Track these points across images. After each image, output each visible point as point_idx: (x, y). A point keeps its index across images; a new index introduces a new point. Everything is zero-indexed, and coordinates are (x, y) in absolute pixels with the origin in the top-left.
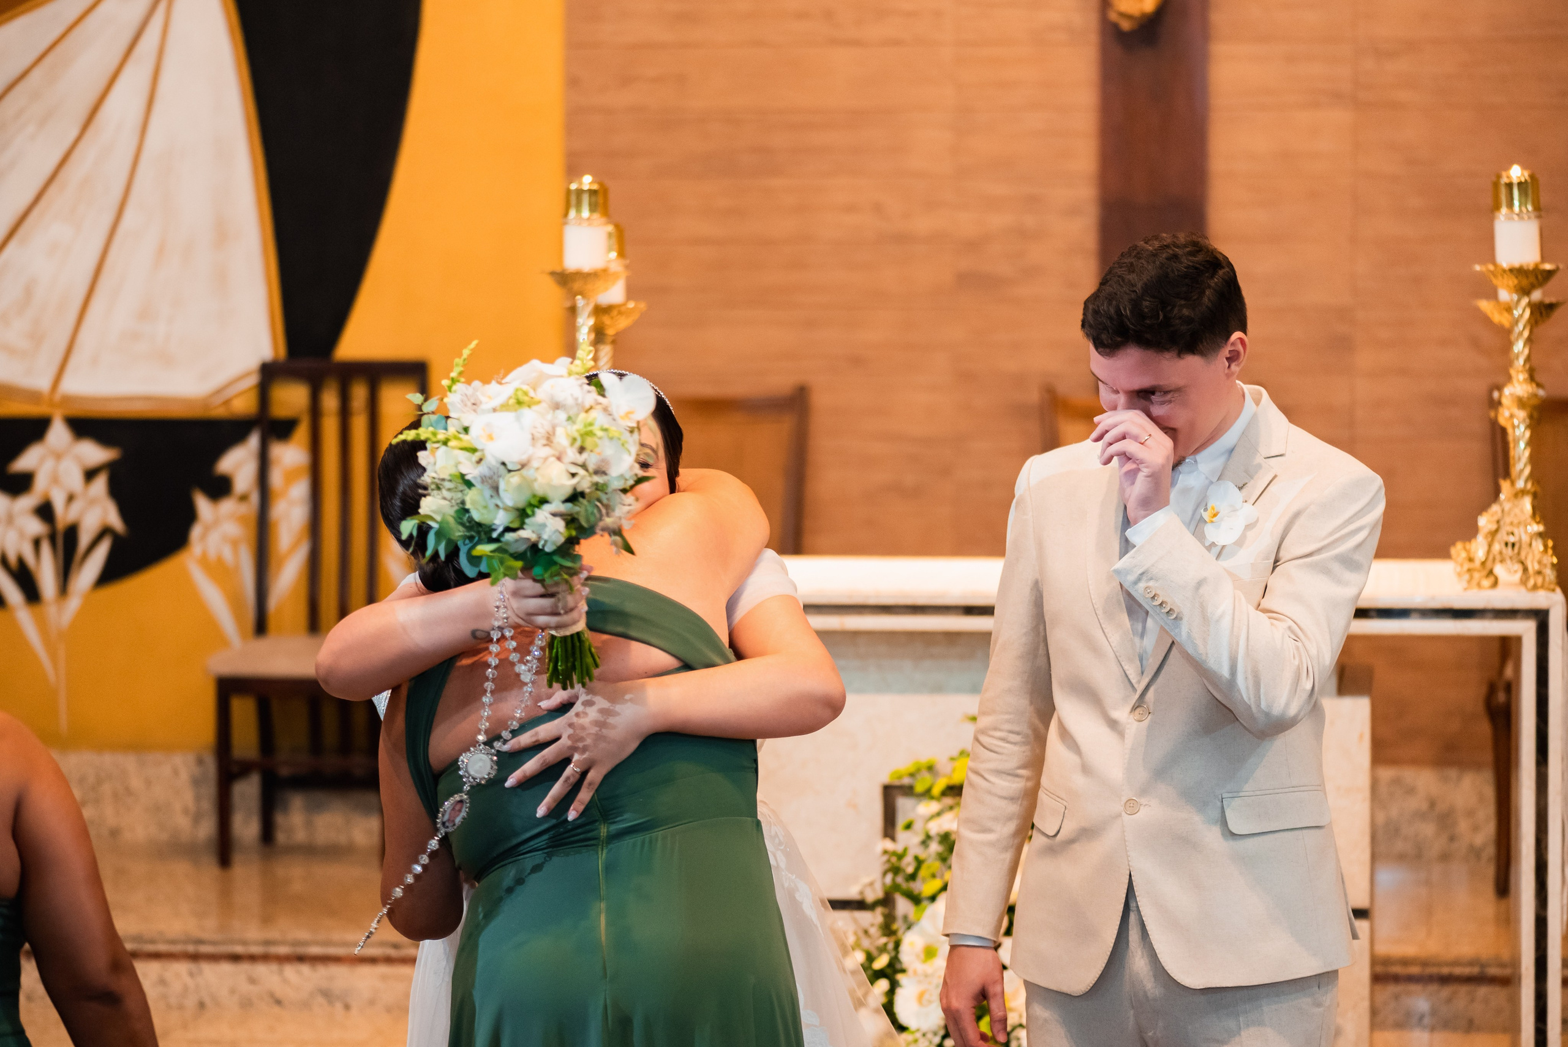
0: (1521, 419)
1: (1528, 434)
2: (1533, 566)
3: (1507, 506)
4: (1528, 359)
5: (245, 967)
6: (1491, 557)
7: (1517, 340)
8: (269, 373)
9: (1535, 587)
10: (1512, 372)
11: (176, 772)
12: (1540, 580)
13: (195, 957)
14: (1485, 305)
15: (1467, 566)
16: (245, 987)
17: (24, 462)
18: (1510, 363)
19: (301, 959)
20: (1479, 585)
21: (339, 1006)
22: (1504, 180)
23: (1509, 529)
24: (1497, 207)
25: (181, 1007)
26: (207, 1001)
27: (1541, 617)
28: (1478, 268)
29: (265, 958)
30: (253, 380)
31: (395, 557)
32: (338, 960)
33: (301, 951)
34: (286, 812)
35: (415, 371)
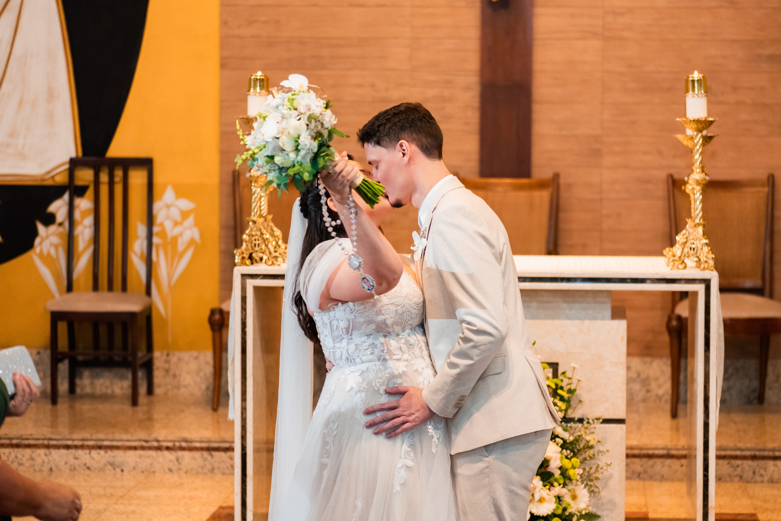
0: (698, 190)
1: (701, 197)
2: (703, 259)
3: (691, 231)
4: (701, 162)
5: (73, 451)
6: (683, 255)
7: (696, 153)
8: (74, 164)
9: (704, 269)
10: (694, 168)
12: (706, 265)
13: (48, 447)
14: (680, 137)
15: (672, 259)
16: (72, 461)
18: (693, 165)
19: (100, 447)
20: (678, 268)
21: (118, 470)
22: (691, 79)
23: (692, 241)
24: (687, 91)
25: (41, 471)
26: (54, 468)
27: (707, 283)
28: (678, 119)
29: (82, 447)
30: (67, 166)
31: (136, 254)
32: (117, 448)
33: (100, 443)
34: (81, 377)
35: (146, 163)
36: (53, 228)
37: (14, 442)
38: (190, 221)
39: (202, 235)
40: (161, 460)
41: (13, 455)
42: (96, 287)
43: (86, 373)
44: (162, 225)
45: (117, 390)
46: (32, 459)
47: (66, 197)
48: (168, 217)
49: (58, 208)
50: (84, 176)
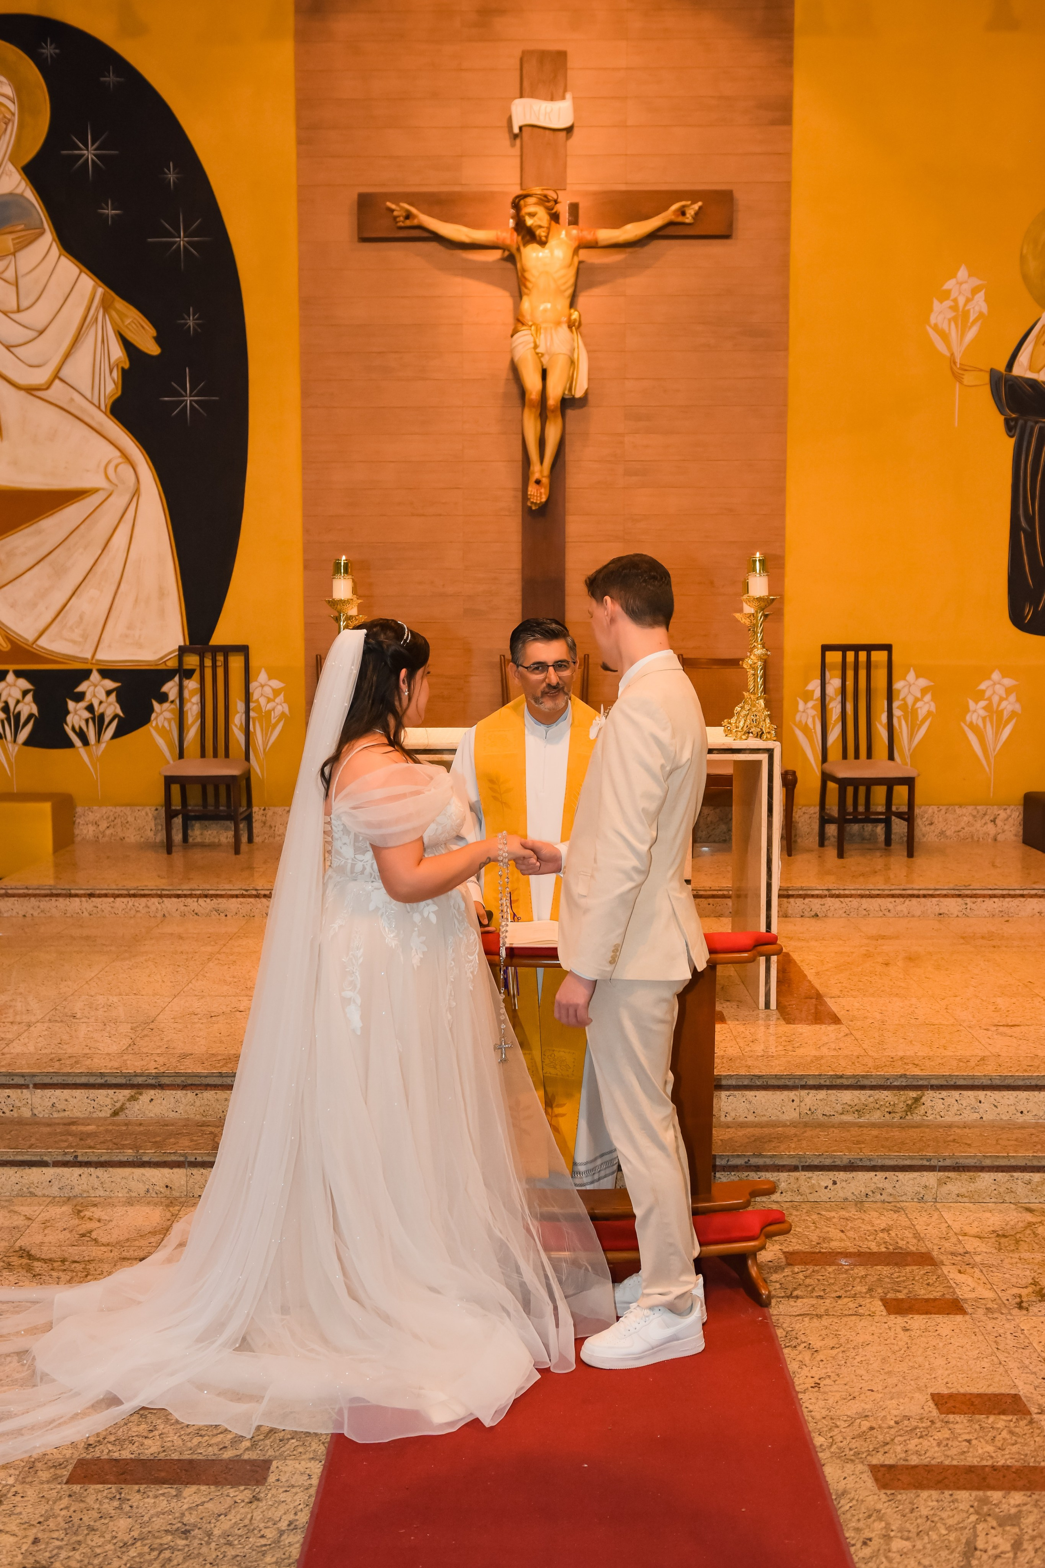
1: (762, 672)
2: (765, 730)
3: (753, 703)
4: (762, 639)
5: (183, 900)
6: (746, 726)
7: (757, 630)
8: (182, 650)
9: (767, 739)
10: (755, 644)
11: (147, 814)
12: (769, 736)
13: (161, 896)
14: (738, 616)
15: (735, 729)
16: (182, 908)
17: (81, 688)
18: (754, 640)
19: (206, 896)
20: (741, 738)
21: (222, 915)
22: (753, 559)
23: (754, 713)
24: (751, 571)
26: (166, 915)
27: (770, 752)
29: (191, 896)
30: (176, 653)
31: (236, 726)
32: (221, 896)
33: (206, 892)
34: (193, 830)
35: (243, 650)
36: (166, 705)
37: (132, 892)
38: (281, 697)
39: (291, 709)
40: (259, 906)
41: (131, 904)
42: (203, 755)
43: (197, 825)
44: (257, 701)
45: (223, 840)
46: (147, 907)
47: (177, 679)
48: (262, 695)
49: (170, 688)
50: (192, 661)
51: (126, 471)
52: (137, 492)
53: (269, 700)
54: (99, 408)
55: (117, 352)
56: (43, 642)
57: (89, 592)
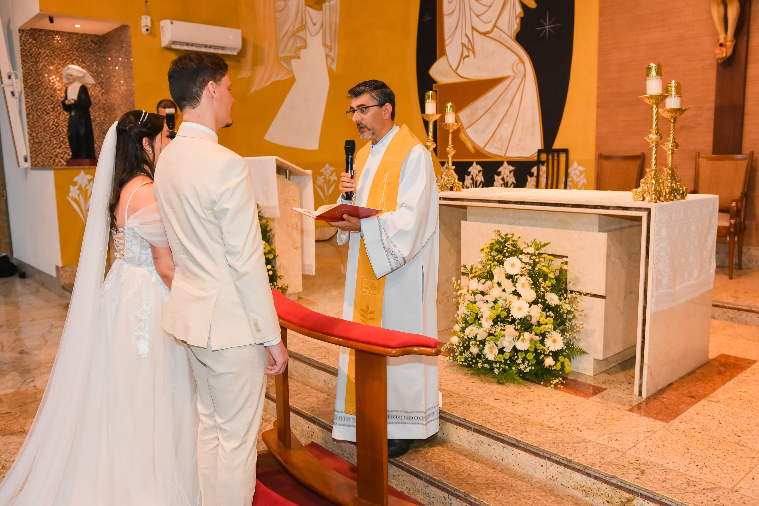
20: (638, 200)
30: (537, 154)
35: (566, 151)
36: (533, 178)
38: (583, 176)
39: (587, 181)
44: (572, 177)
47: (537, 166)
48: (575, 174)
49: (534, 170)
50: (544, 157)
51: (521, 66)
52: (524, 76)
53: (578, 177)
54: (511, 38)
55: (519, 10)
56: (487, 149)
57: (505, 125)
